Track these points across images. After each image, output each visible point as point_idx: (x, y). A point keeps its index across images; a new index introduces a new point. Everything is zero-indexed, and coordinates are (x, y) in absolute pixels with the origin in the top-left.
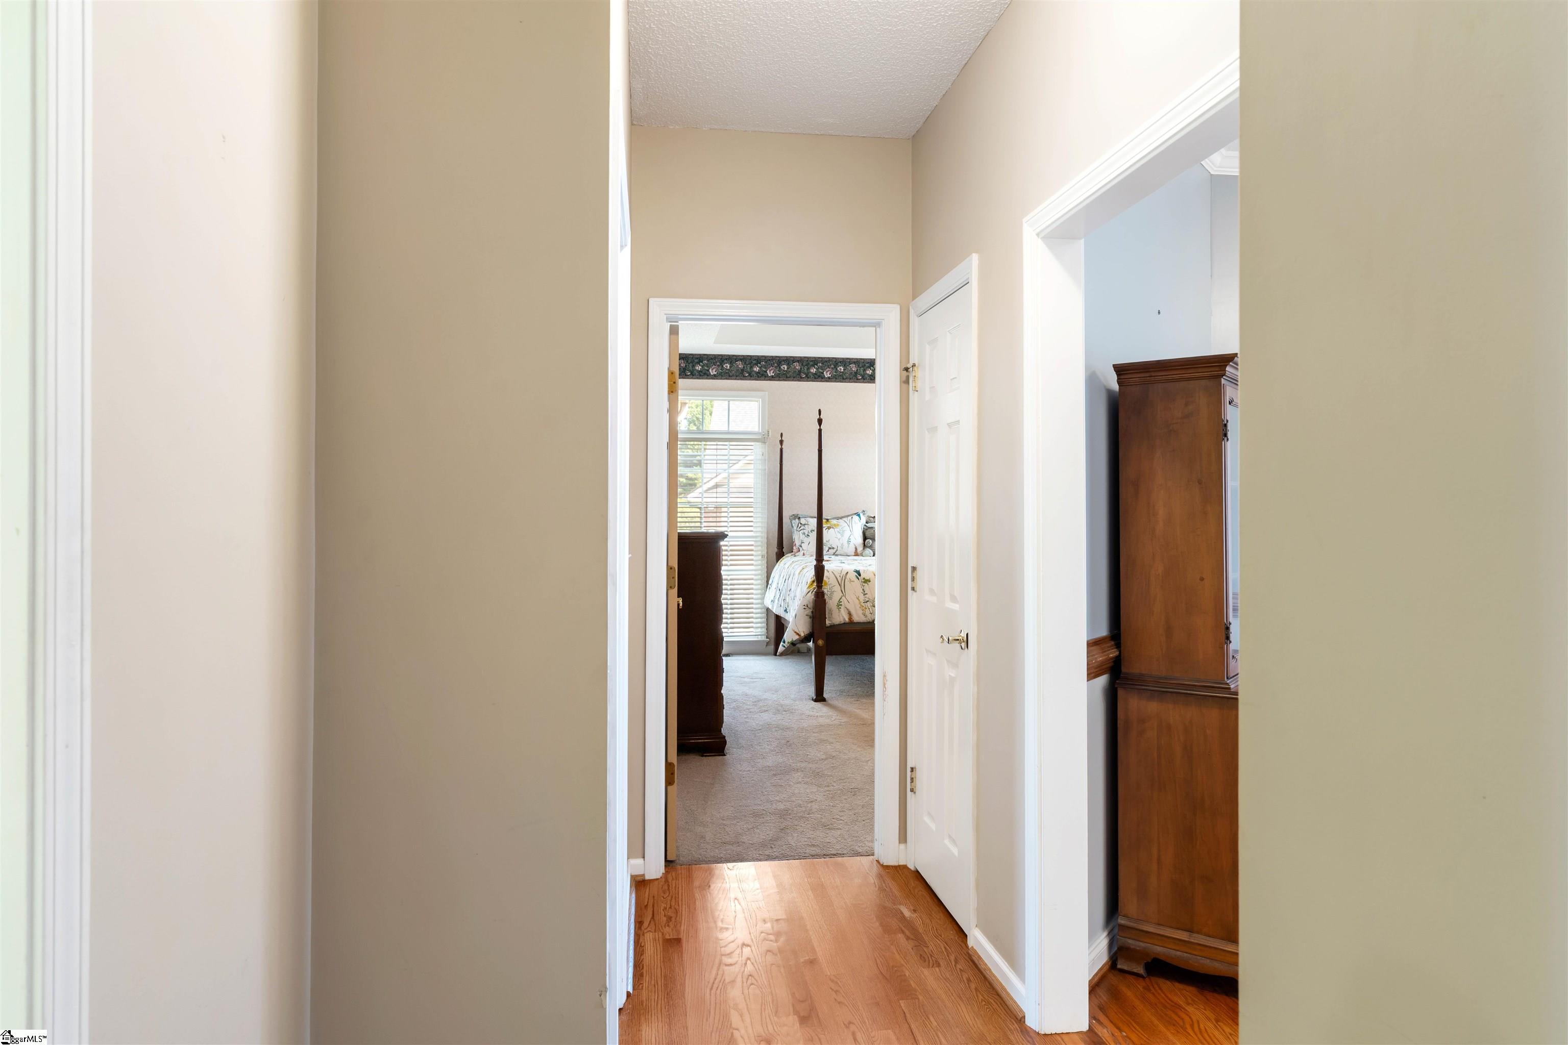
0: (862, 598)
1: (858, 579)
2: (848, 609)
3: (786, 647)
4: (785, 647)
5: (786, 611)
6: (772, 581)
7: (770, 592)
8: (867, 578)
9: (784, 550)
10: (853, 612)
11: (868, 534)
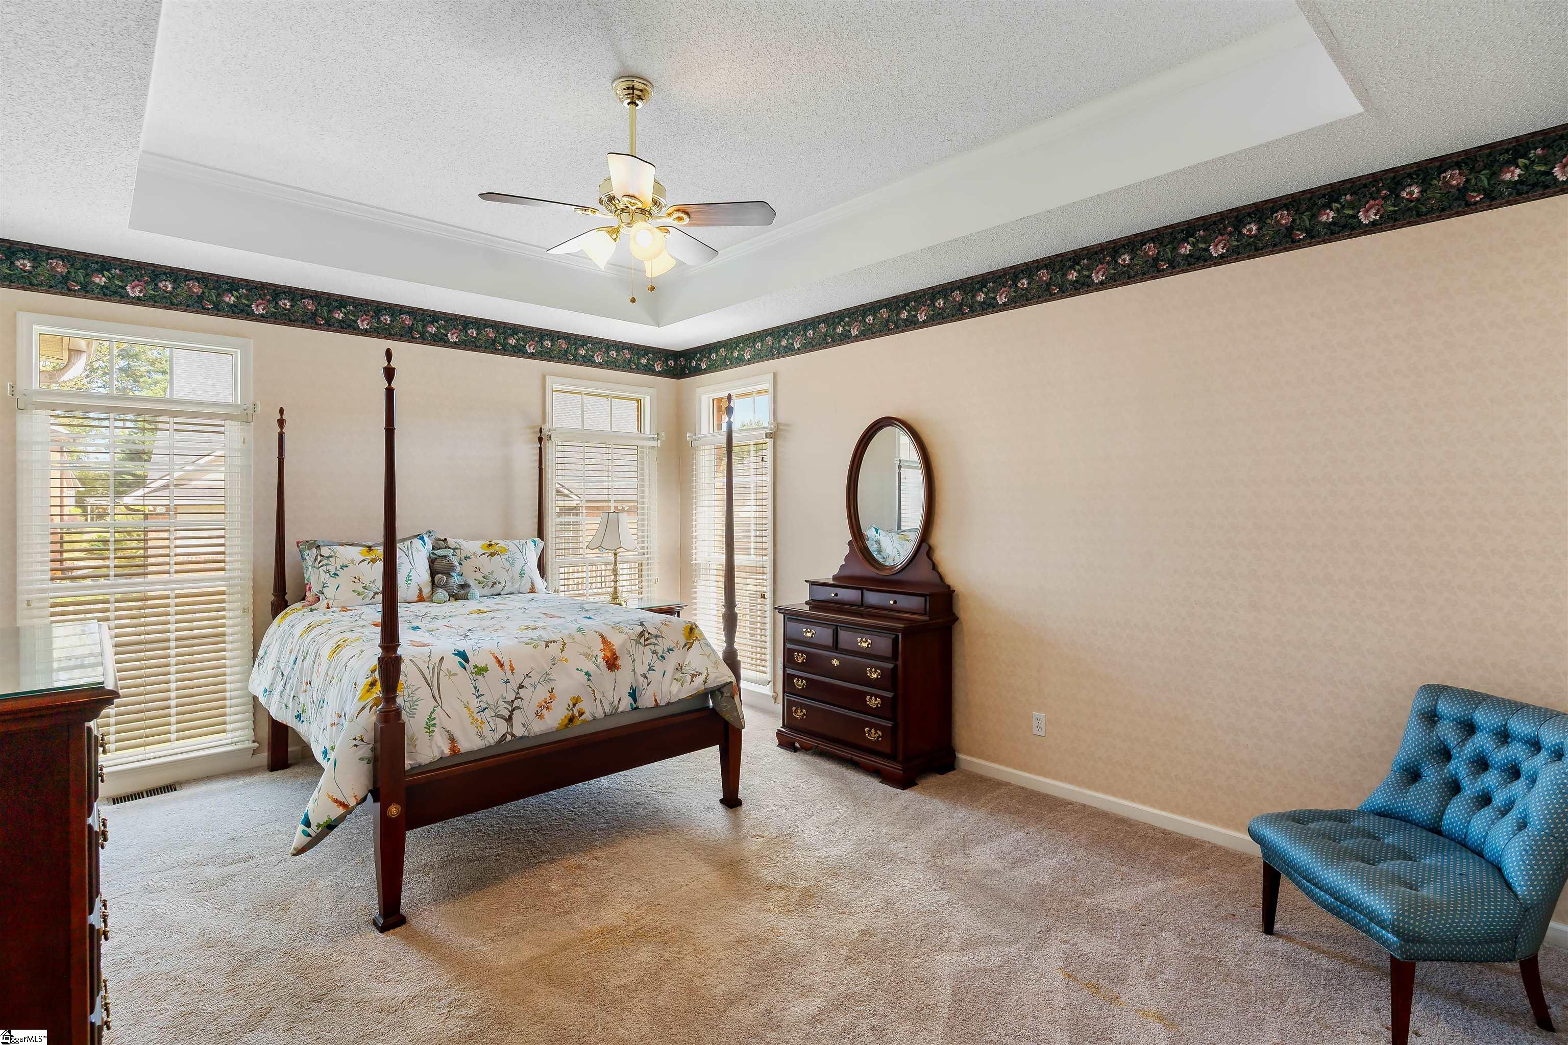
0: (474, 704)
1: (465, 668)
2: (448, 731)
3: (313, 834)
4: (309, 835)
5: (299, 717)
6: (266, 653)
7: (261, 671)
8: (481, 664)
9: (287, 597)
10: (458, 735)
11: (438, 565)
